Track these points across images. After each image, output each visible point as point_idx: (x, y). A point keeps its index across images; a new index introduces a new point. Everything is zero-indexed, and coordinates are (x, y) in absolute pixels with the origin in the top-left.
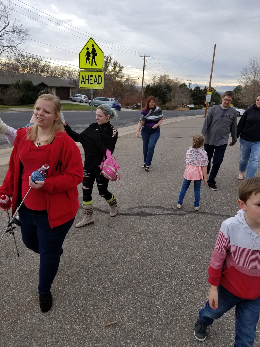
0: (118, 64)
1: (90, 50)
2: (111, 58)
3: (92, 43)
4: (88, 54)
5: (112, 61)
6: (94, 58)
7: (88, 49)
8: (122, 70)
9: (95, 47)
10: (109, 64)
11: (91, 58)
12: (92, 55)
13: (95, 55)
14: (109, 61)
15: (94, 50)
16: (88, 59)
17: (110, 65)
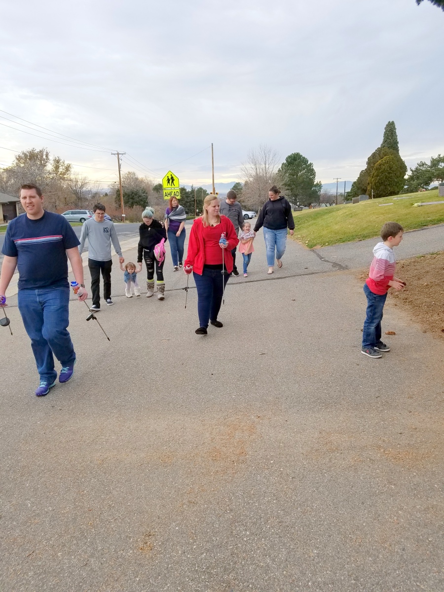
0: (61, 161)
1: (170, 178)
2: (47, 152)
3: (170, 173)
4: (168, 180)
5: (51, 158)
6: (172, 182)
7: (168, 177)
8: (69, 170)
9: (173, 176)
10: (46, 162)
11: (170, 182)
12: (171, 180)
13: (173, 180)
14: (44, 157)
15: (172, 178)
16: (169, 182)
17: (47, 164)
